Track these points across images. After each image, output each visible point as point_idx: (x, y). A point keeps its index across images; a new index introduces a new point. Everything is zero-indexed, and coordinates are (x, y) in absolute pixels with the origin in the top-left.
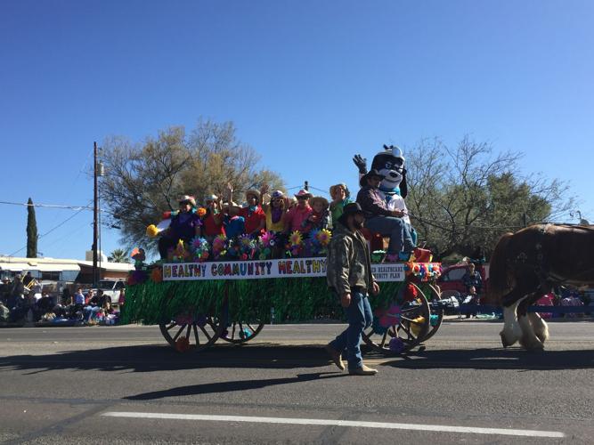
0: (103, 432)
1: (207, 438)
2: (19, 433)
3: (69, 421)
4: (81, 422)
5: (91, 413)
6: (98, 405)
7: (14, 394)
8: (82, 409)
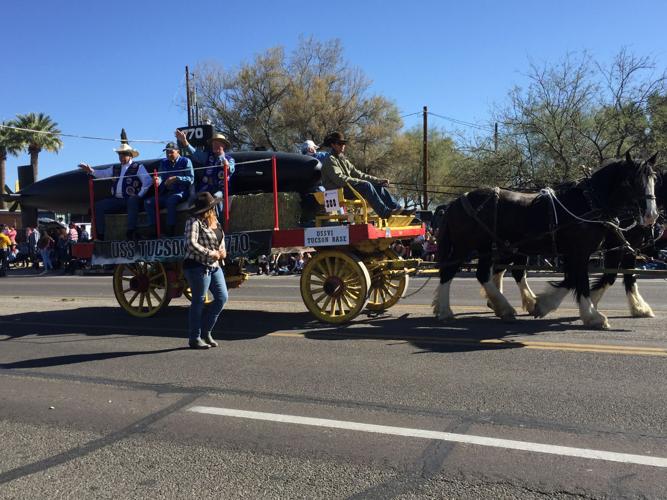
0: (188, 436)
1: (297, 451)
2: (102, 434)
3: (154, 418)
4: (166, 419)
5: (177, 407)
6: (186, 394)
7: (102, 375)
8: (169, 399)
